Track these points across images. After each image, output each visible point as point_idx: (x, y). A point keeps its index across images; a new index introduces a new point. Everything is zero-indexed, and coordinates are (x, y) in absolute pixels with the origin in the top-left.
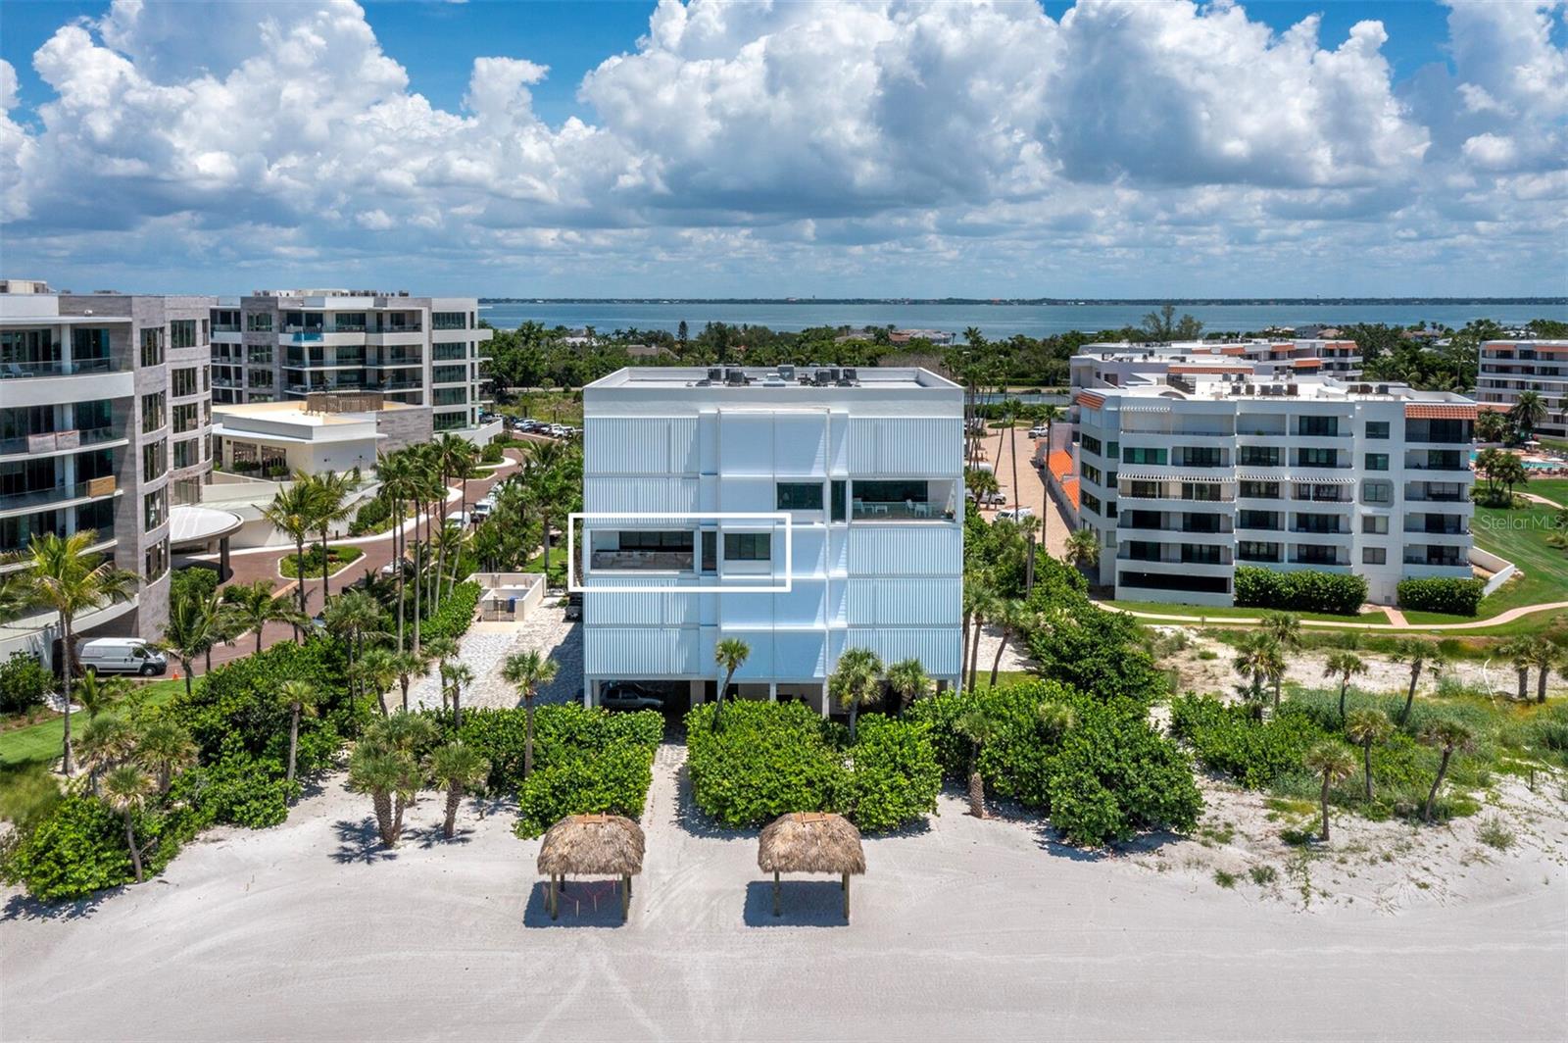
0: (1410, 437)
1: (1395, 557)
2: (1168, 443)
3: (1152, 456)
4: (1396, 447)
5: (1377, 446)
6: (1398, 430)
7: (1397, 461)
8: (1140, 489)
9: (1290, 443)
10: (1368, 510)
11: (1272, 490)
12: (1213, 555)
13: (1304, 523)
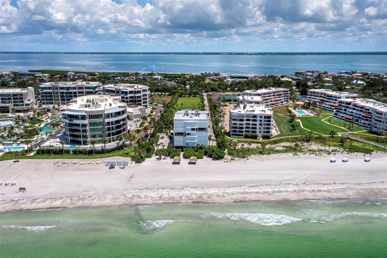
0: (264, 118)
1: (262, 132)
2: (237, 118)
3: (236, 120)
4: (263, 119)
5: (261, 119)
6: (263, 117)
7: (263, 121)
8: (235, 124)
9: (251, 119)
10: (260, 127)
11: (249, 124)
12: (242, 132)
13: (253, 128)
